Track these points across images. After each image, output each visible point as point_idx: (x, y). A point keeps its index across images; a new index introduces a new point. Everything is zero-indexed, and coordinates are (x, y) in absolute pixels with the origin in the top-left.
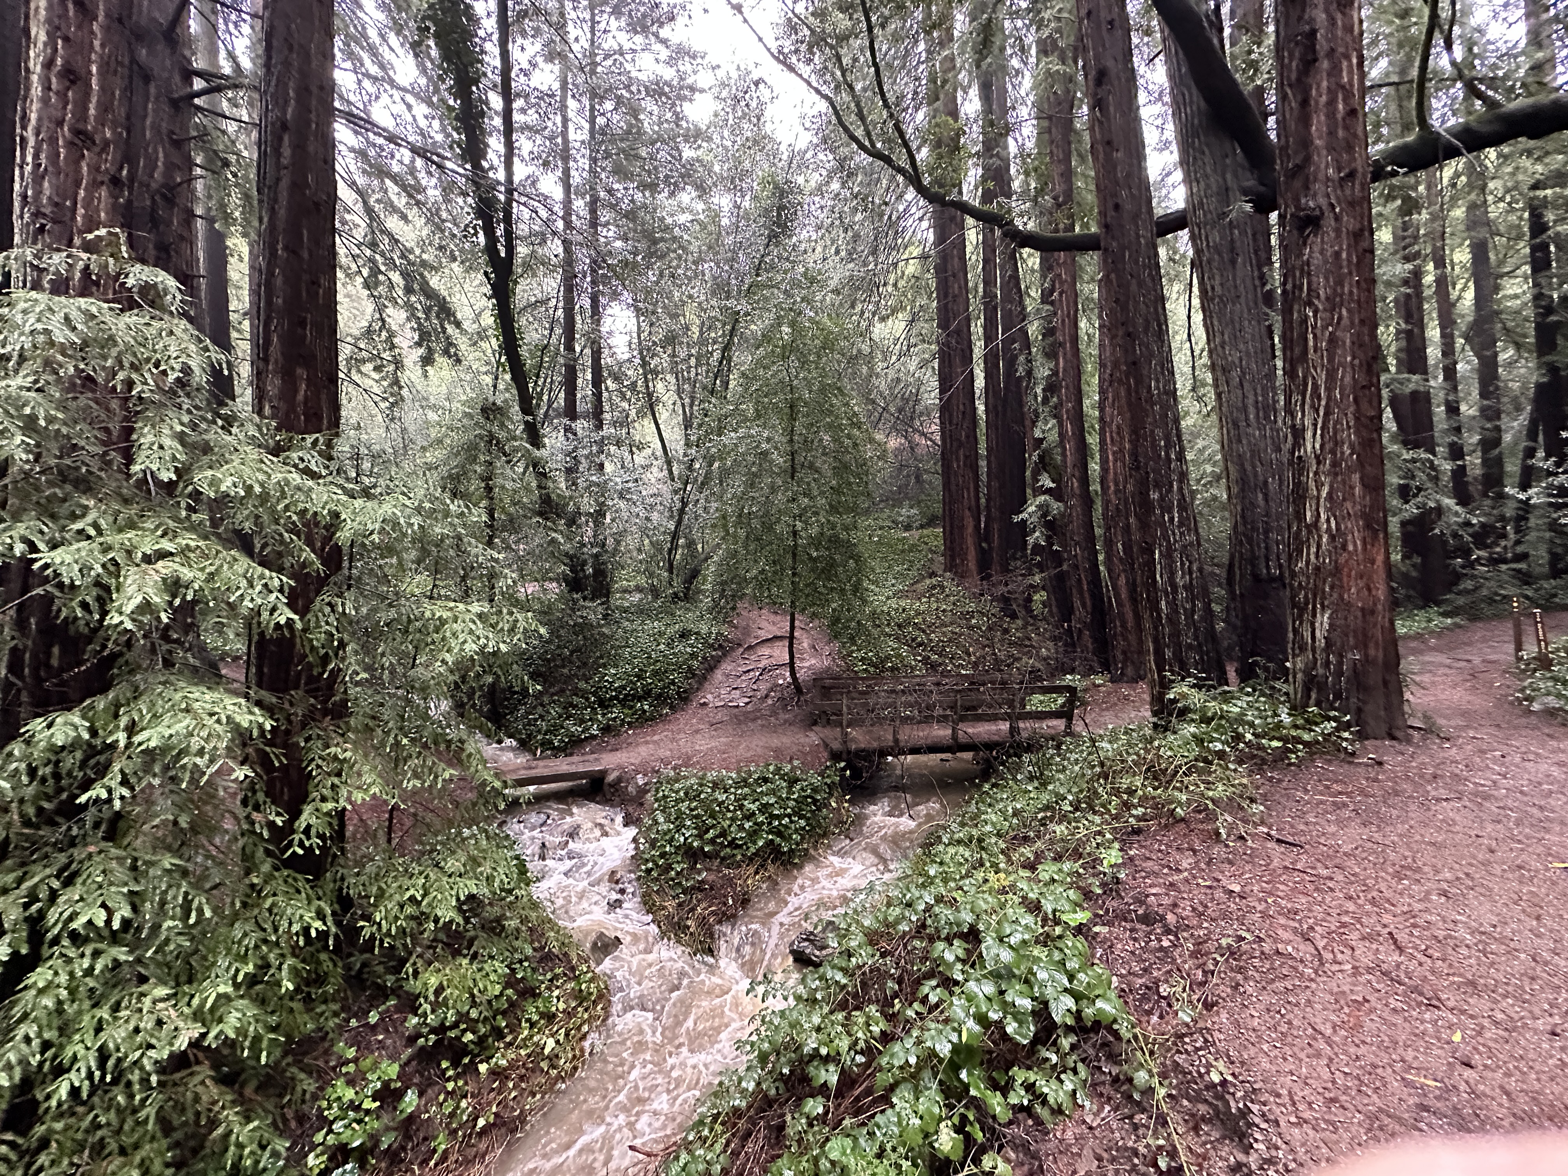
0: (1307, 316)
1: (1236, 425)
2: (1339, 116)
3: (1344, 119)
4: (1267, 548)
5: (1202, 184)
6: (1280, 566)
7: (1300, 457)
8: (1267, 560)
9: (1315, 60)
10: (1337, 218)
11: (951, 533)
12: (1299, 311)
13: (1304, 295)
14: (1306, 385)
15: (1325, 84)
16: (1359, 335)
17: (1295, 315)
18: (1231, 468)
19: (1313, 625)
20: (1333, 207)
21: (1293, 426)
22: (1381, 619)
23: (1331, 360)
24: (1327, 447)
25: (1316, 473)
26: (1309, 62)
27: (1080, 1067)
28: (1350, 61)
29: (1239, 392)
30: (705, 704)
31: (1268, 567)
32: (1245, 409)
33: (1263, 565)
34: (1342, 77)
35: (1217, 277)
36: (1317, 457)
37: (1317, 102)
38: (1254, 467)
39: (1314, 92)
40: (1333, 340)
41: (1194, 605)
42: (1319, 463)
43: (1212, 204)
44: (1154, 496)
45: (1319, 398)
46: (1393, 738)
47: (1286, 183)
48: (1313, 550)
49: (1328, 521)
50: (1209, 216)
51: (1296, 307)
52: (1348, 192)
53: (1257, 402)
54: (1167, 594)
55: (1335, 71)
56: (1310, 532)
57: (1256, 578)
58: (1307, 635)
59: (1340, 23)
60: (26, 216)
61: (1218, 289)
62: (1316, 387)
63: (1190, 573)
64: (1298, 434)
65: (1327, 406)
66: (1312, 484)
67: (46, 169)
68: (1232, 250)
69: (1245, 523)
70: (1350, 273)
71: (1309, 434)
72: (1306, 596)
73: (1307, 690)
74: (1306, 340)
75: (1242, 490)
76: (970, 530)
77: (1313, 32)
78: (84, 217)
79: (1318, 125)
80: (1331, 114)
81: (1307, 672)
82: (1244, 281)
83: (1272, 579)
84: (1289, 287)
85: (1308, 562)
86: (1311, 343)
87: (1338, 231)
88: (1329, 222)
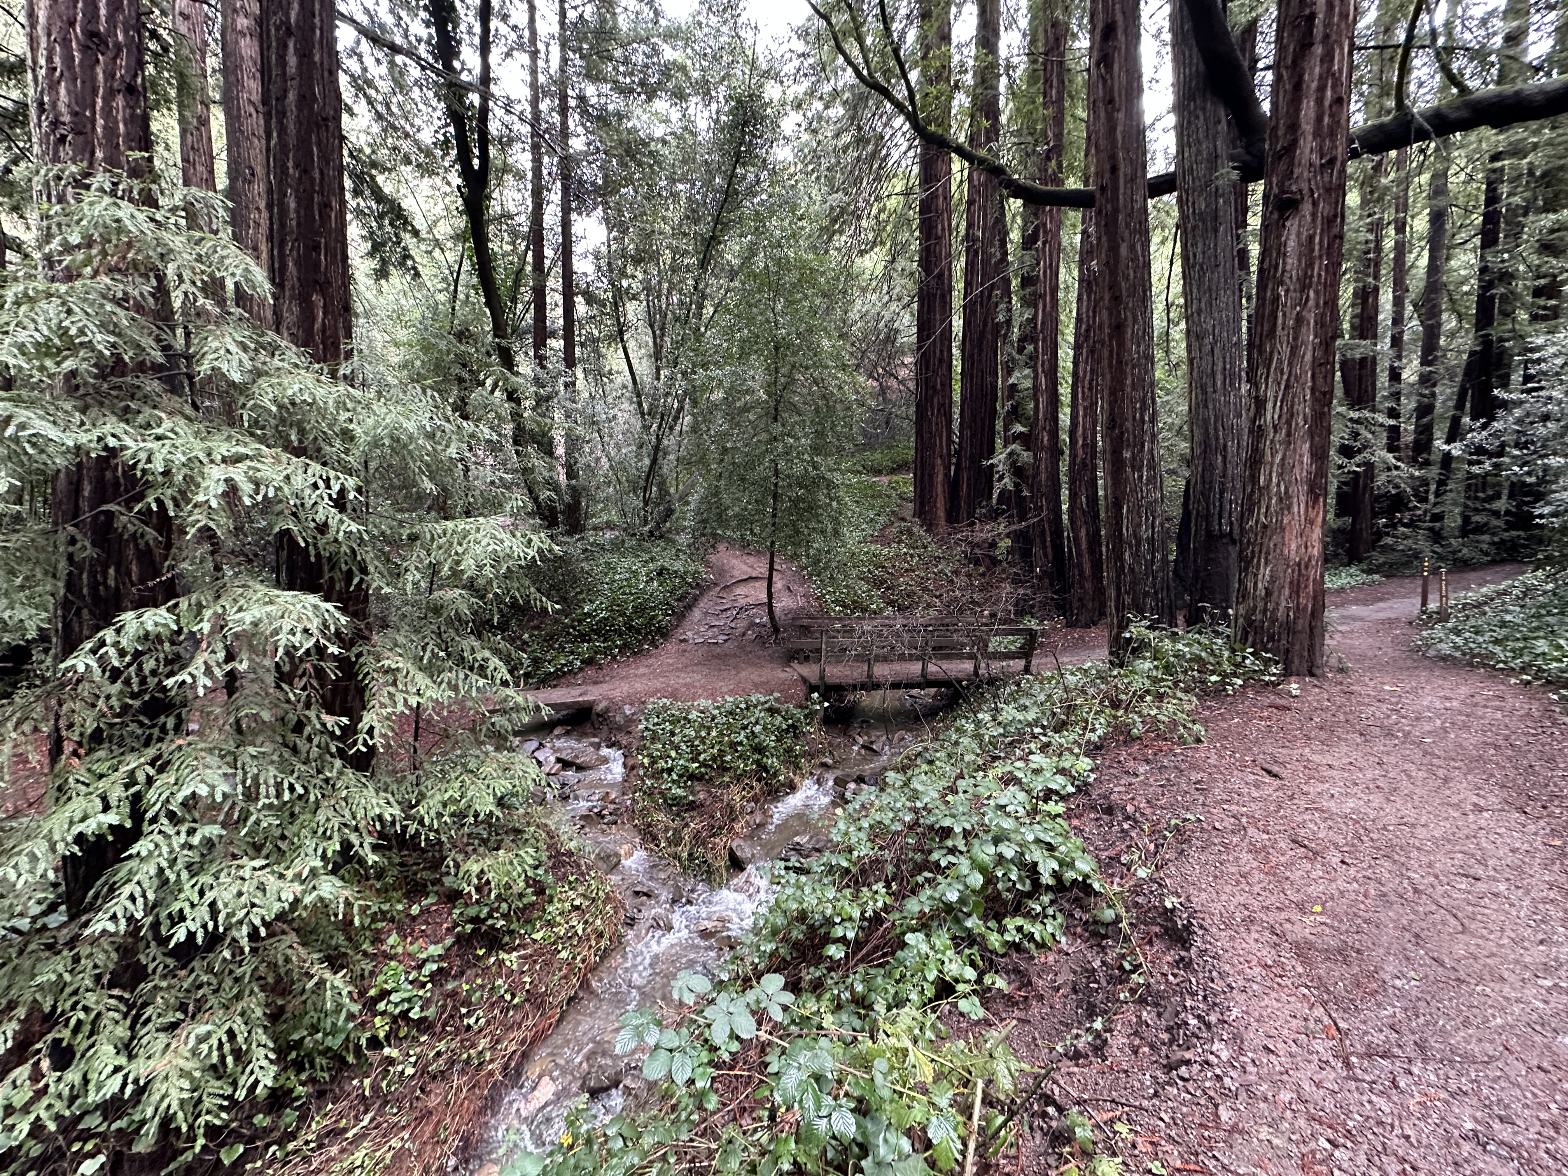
0: (1279, 295)
1: (1204, 392)
2: (1327, 103)
3: (1331, 106)
4: (1221, 506)
5: (1193, 149)
6: (1231, 524)
7: (1260, 426)
8: (1220, 517)
9: (1312, 44)
10: (1315, 204)
11: (922, 481)
12: (1273, 290)
13: (1279, 274)
14: (1271, 360)
15: (1317, 70)
16: (1323, 315)
17: (1269, 293)
18: (1196, 432)
19: (1256, 575)
20: (1312, 191)
21: (1257, 397)
22: (1313, 573)
23: (1295, 339)
24: (1284, 417)
25: (1272, 441)
26: (1306, 45)
27: (1058, 914)
28: (1342, 49)
29: (1210, 358)
30: (684, 641)
31: (1220, 524)
32: (1213, 373)
33: (1216, 522)
34: (1333, 65)
35: (1200, 245)
36: (1275, 427)
37: (1308, 87)
38: (1216, 430)
39: (1306, 77)
40: (1300, 320)
41: (1153, 557)
42: (1275, 432)
43: (1201, 170)
44: (1127, 455)
45: (1282, 373)
46: (1312, 674)
47: (1273, 163)
48: (1263, 510)
49: (1278, 485)
50: (1197, 183)
51: (1270, 286)
52: (1327, 178)
53: (1225, 369)
54: (1131, 547)
55: (1328, 58)
56: (1261, 495)
57: (1209, 533)
58: (1250, 585)
59: (1337, 10)
60: (45, 124)
61: (1199, 256)
62: (1280, 361)
63: (1153, 528)
64: (1260, 404)
65: (1288, 380)
66: (1268, 452)
67: (62, 74)
68: (1216, 218)
69: (1203, 482)
70: (1321, 257)
71: (1270, 405)
72: (1253, 552)
73: (1246, 634)
74: (1276, 317)
75: (1205, 451)
76: (940, 478)
77: (1312, 16)
78: (105, 128)
79: (1308, 110)
80: (1320, 101)
81: (1247, 618)
82: (1223, 251)
83: (1222, 535)
84: (1266, 265)
85: (1257, 522)
86: (1280, 321)
87: (1314, 215)
88: (1307, 208)
